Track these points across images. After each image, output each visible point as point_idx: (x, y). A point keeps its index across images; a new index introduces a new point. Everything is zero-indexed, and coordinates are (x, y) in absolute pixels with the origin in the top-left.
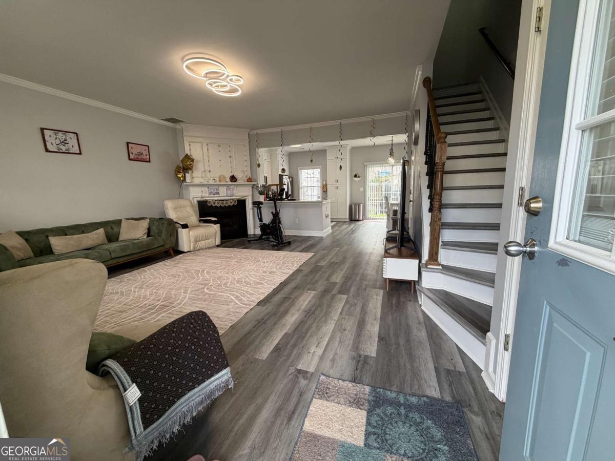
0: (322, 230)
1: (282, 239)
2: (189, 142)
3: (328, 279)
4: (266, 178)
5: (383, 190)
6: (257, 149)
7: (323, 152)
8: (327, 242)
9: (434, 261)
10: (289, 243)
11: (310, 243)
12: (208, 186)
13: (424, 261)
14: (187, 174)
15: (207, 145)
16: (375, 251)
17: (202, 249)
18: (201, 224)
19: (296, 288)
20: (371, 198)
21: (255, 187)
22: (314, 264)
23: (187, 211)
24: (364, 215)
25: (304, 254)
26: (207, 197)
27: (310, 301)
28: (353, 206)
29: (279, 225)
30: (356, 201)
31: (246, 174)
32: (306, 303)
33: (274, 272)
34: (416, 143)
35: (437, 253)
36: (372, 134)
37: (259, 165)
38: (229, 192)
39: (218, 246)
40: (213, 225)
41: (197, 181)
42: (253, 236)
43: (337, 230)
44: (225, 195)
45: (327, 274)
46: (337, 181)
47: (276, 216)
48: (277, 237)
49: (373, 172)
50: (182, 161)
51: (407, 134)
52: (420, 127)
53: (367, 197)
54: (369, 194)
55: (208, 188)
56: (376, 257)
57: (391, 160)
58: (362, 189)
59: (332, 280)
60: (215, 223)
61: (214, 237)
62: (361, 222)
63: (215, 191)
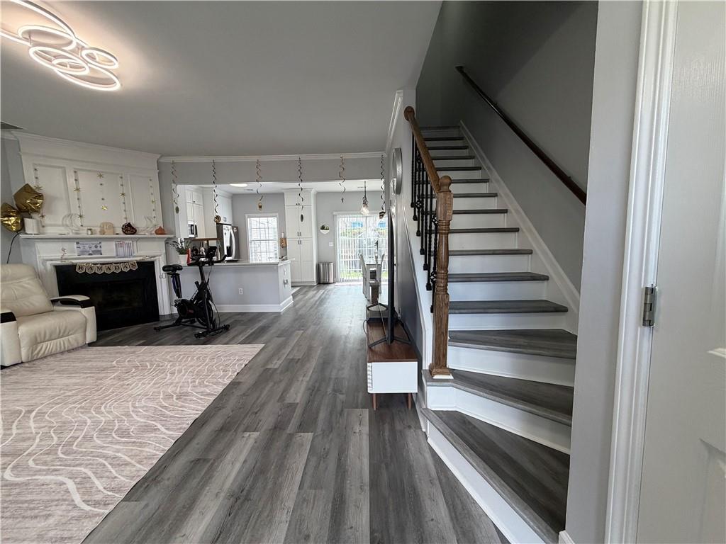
0: (279, 303)
1: (213, 322)
2: (34, 164)
3: (282, 398)
4: (193, 229)
5: (357, 244)
6: (174, 185)
7: (279, 196)
8: (285, 322)
9: (441, 368)
10: (227, 328)
11: (261, 324)
12: (78, 241)
13: (426, 366)
14: (27, 221)
15: (75, 172)
16: (351, 333)
17: (51, 355)
18: (56, 308)
19: (224, 429)
20: (343, 254)
21: (171, 242)
22: (264, 366)
23: (22, 287)
24: (335, 276)
25: (247, 347)
26: (75, 259)
27: (245, 461)
28: (321, 266)
29: (208, 303)
30: (324, 259)
31: (154, 222)
32: (238, 466)
33: (187, 394)
34: (398, 190)
35: (445, 356)
36: (342, 177)
37: (177, 210)
38: (121, 250)
39: (91, 345)
40: (79, 309)
41: (51, 231)
42: (168, 318)
43: (300, 300)
44: (114, 255)
45: (282, 386)
46: (299, 234)
47: (203, 288)
48: (205, 320)
49: (343, 223)
50: (17, 196)
51: (383, 180)
52: (403, 170)
53: (338, 254)
54: (341, 250)
55: (78, 243)
56: (354, 343)
57: (365, 210)
58: (331, 245)
59: (289, 400)
60: (84, 305)
61: (83, 330)
62: (332, 285)
63: (94, 249)
